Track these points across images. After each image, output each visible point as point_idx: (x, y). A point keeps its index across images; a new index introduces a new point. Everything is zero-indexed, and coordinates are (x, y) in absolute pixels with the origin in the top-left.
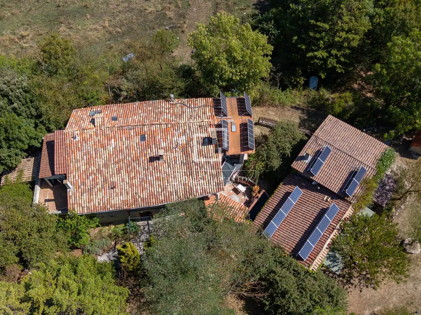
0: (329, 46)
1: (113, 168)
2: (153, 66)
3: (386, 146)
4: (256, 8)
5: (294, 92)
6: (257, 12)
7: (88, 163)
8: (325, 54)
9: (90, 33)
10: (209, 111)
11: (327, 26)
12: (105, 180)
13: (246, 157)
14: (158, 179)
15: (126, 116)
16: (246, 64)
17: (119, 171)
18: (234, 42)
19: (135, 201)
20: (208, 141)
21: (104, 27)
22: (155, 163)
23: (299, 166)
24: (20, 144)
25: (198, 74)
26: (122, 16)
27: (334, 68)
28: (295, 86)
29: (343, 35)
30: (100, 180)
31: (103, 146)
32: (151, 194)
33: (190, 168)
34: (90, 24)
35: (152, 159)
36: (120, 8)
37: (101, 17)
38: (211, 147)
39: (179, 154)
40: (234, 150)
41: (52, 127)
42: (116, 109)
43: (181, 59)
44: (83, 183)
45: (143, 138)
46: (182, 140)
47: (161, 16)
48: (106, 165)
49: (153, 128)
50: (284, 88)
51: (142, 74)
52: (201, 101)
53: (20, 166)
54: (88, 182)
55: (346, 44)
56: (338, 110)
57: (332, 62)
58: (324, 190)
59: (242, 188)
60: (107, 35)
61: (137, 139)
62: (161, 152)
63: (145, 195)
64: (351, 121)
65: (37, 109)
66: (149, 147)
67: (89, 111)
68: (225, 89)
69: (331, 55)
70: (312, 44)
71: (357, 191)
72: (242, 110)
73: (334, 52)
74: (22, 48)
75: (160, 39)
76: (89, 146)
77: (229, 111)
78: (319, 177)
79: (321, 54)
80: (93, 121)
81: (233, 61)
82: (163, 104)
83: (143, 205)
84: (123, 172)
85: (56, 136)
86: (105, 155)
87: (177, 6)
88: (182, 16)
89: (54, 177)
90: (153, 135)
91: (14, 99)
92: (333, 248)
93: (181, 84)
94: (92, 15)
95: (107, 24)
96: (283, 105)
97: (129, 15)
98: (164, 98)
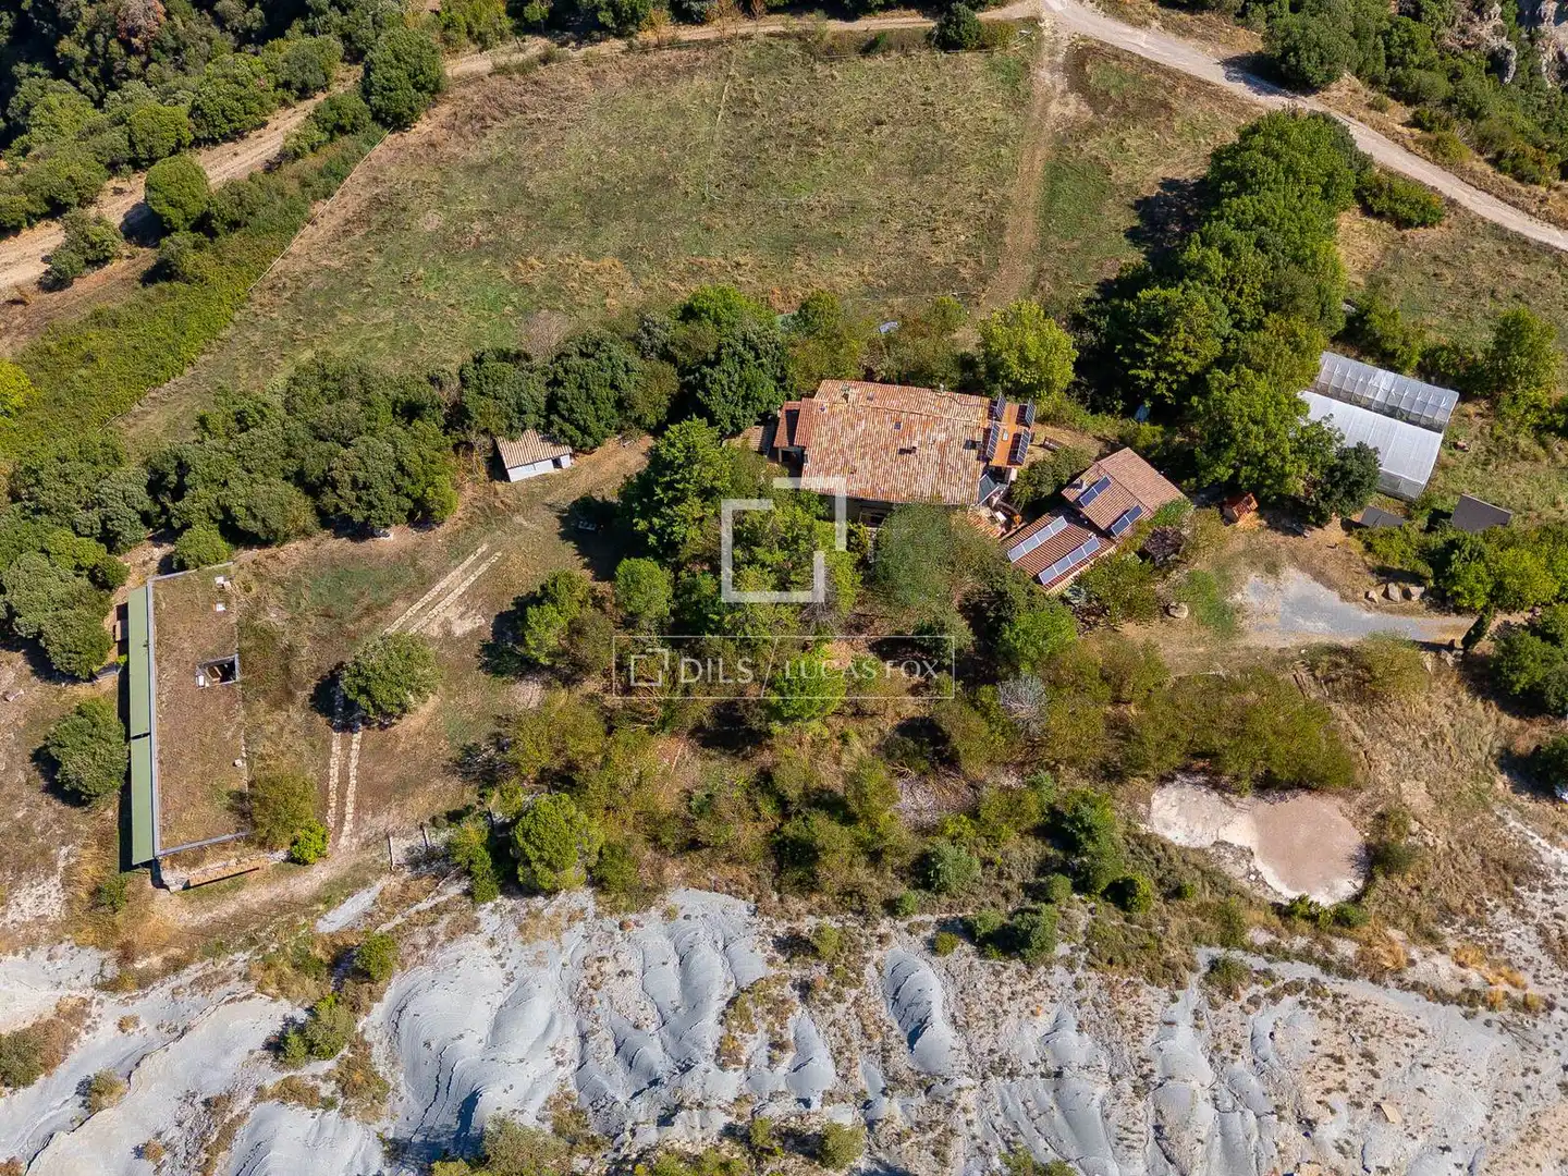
0: (1159, 366)
1: (858, 451)
2: (926, 345)
3: (1181, 495)
4: (1098, 291)
5: (1108, 418)
6: (1098, 297)
7: (832, 441)
8: (1151, 375)
9: (838, 279)
10: (982, 413)
11: (1157, 340)
12: (846, 462)
13: (1013, 476)
14: (905, 474)
15: (883, 398)
16: (1039, 368)
17: (863, 456)
18: (1031, 339)
19: (874, 492)
20: (972, 445)
21: (861, 274)
22: (905, 456)
23: (1070, 494)
24: (758, 405)
25: (982, 368)
26: (890, 261)
27: (1163, 396)
28: (1110, 411)
29: (1179, 355)
30: (841, 461)
31: (852, 427)
32: (893, 489)
33: (943, 471)
34: (840, 265)
35: (902, 451)
36: (890, 249)
37: (857, 257)
38: (974, 453)
39: (934, 452)
40: (999, 460)
41: (793, 395)
42: (872, 388)
43: (966, 344)
44: (822, 460)
45: (898, 426)
46: (942, 437)
47: (950, 275)
48: (851, 447)
49: (912, 417)
50: (1095, 410)
51: (908, 352)
52: (975, 400)
53: (746, 432)
54: (827, 461)
55: (1179, 368)
56: (1141, 443)
57: (1160, 388)
58: (1092, 526)
59: (1001, 516)
60: (863, 288)
61: (891, 426)
62: (915, 444)
63: (886, 487)
64: (1151, 462)
65: (783, 369)
66: (901, 436)
67: (840, 384)
68: (1007, 392)
69: (1158, 378)
70: (1139, 358)
71: (1127, 531)
72: (1021, 419)
73: (1163, 375)
74: (735, 282)
75: (943, 311)
76: (836, 423)
77: (1006, 415)
78: (1088, 511)
79: (1148, 374)
80: (846, 397)
81: (1024, 361)
82: (928, 394)
83: (882, 498)
84: (867, 458)
85: (800, 405)
86: (852, 436)
87: (979, 262)
88: (983, 280)
89: (792, 449)
90: (910, 425)
91: (762, 354)
92: (1079, 581)
93: (956, 375)
94: (846, 251)
95: (866, 270)
96: (1084, 430)
97: (901, 261)
98: (931, 387)
